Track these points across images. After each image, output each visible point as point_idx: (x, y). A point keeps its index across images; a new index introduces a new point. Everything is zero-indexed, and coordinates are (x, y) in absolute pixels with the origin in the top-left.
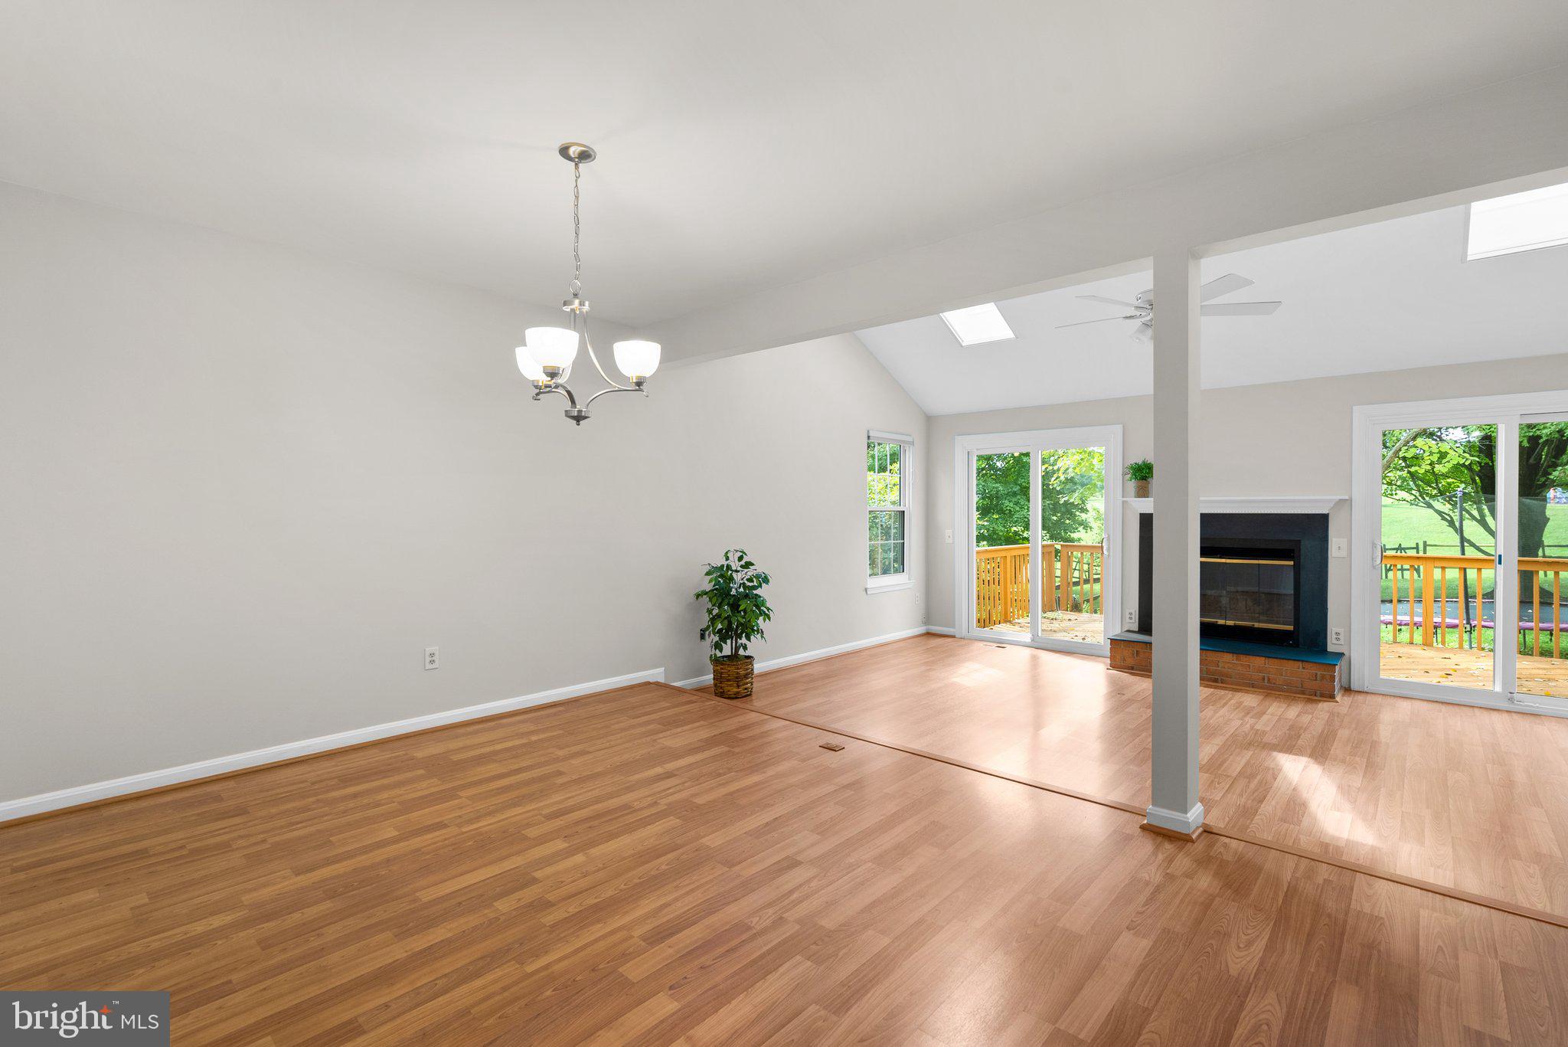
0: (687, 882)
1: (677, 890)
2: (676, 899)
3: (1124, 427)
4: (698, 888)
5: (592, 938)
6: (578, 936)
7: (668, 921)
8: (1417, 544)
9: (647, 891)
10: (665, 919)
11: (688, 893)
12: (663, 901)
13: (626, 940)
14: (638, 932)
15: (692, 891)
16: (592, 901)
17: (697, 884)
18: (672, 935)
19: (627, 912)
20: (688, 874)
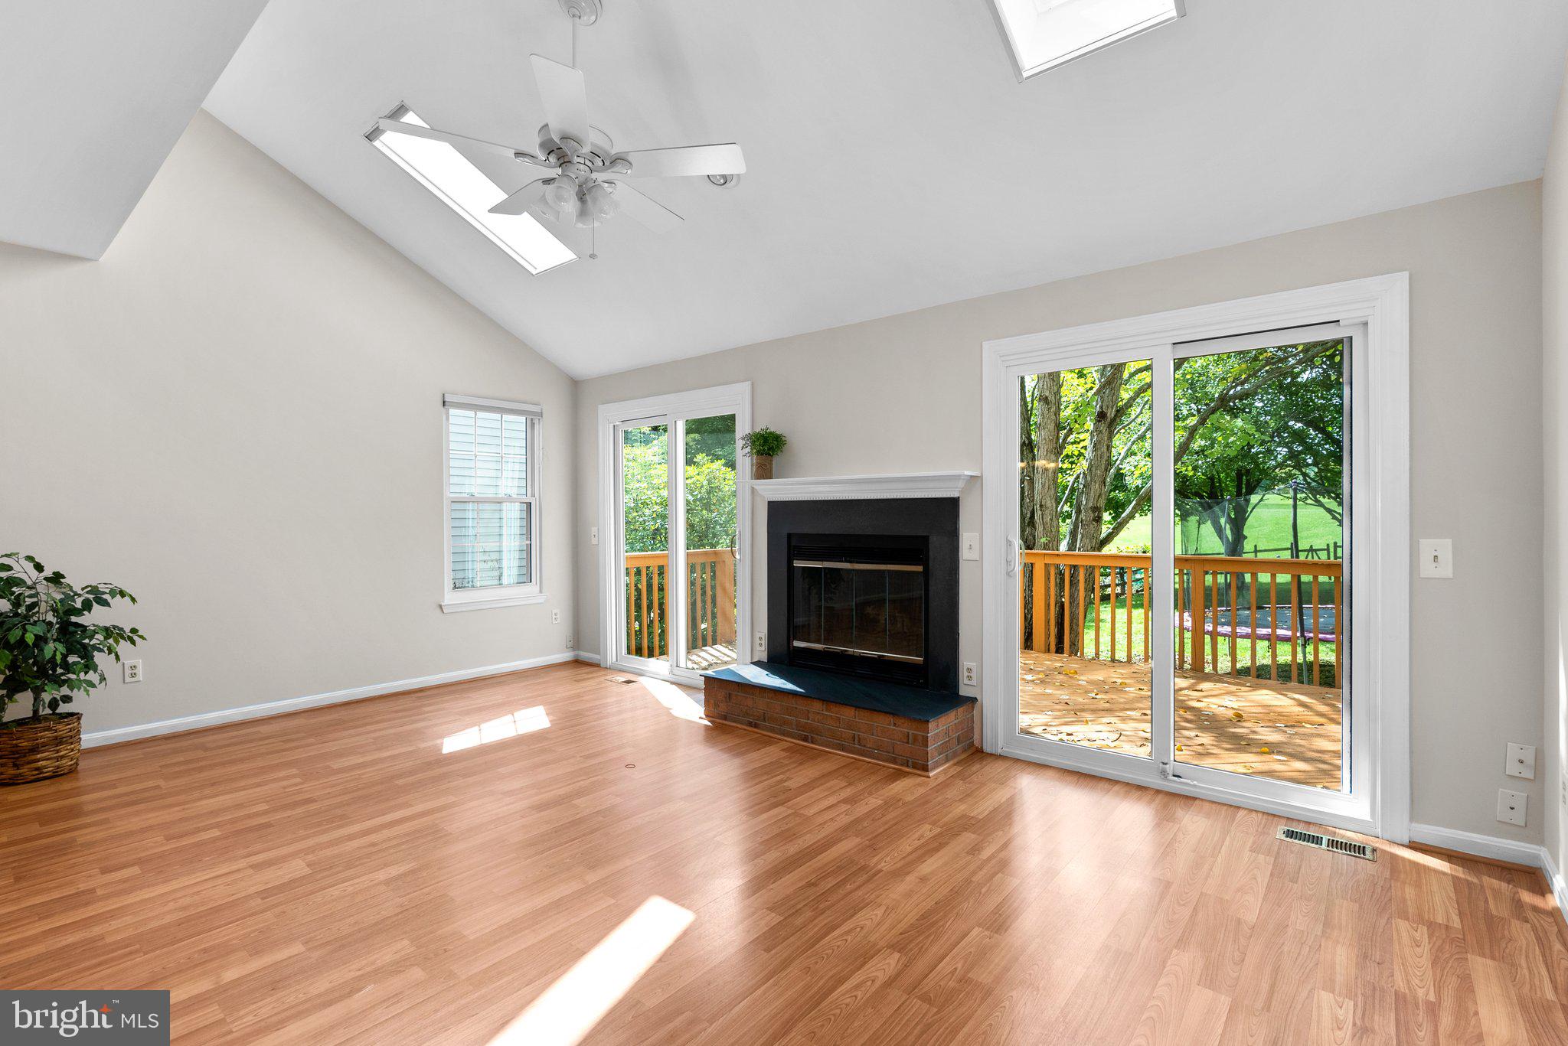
3: (753, 384)
8: (1328, 545)
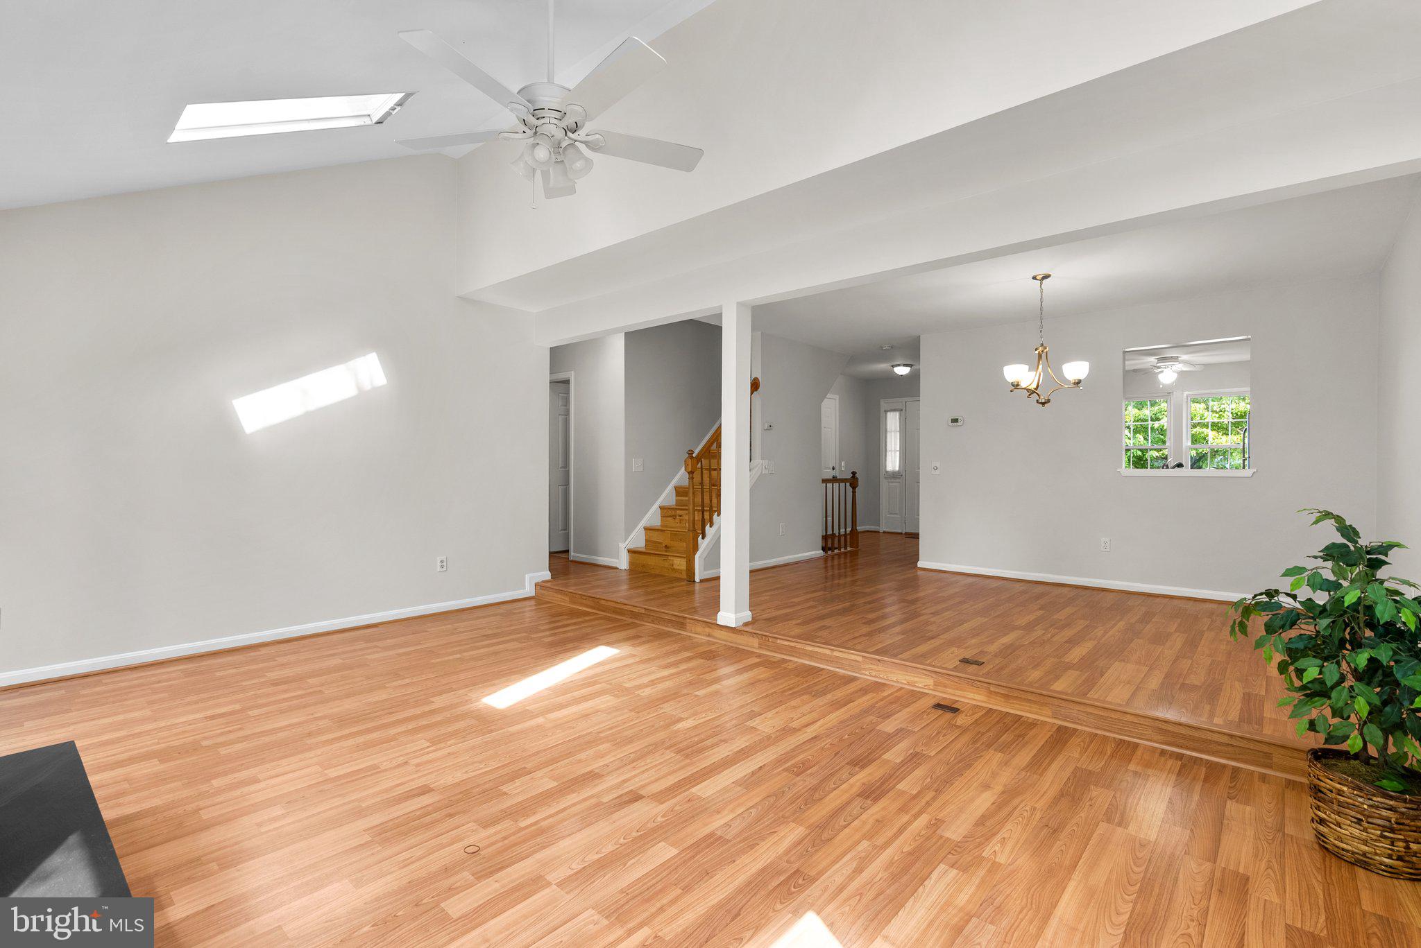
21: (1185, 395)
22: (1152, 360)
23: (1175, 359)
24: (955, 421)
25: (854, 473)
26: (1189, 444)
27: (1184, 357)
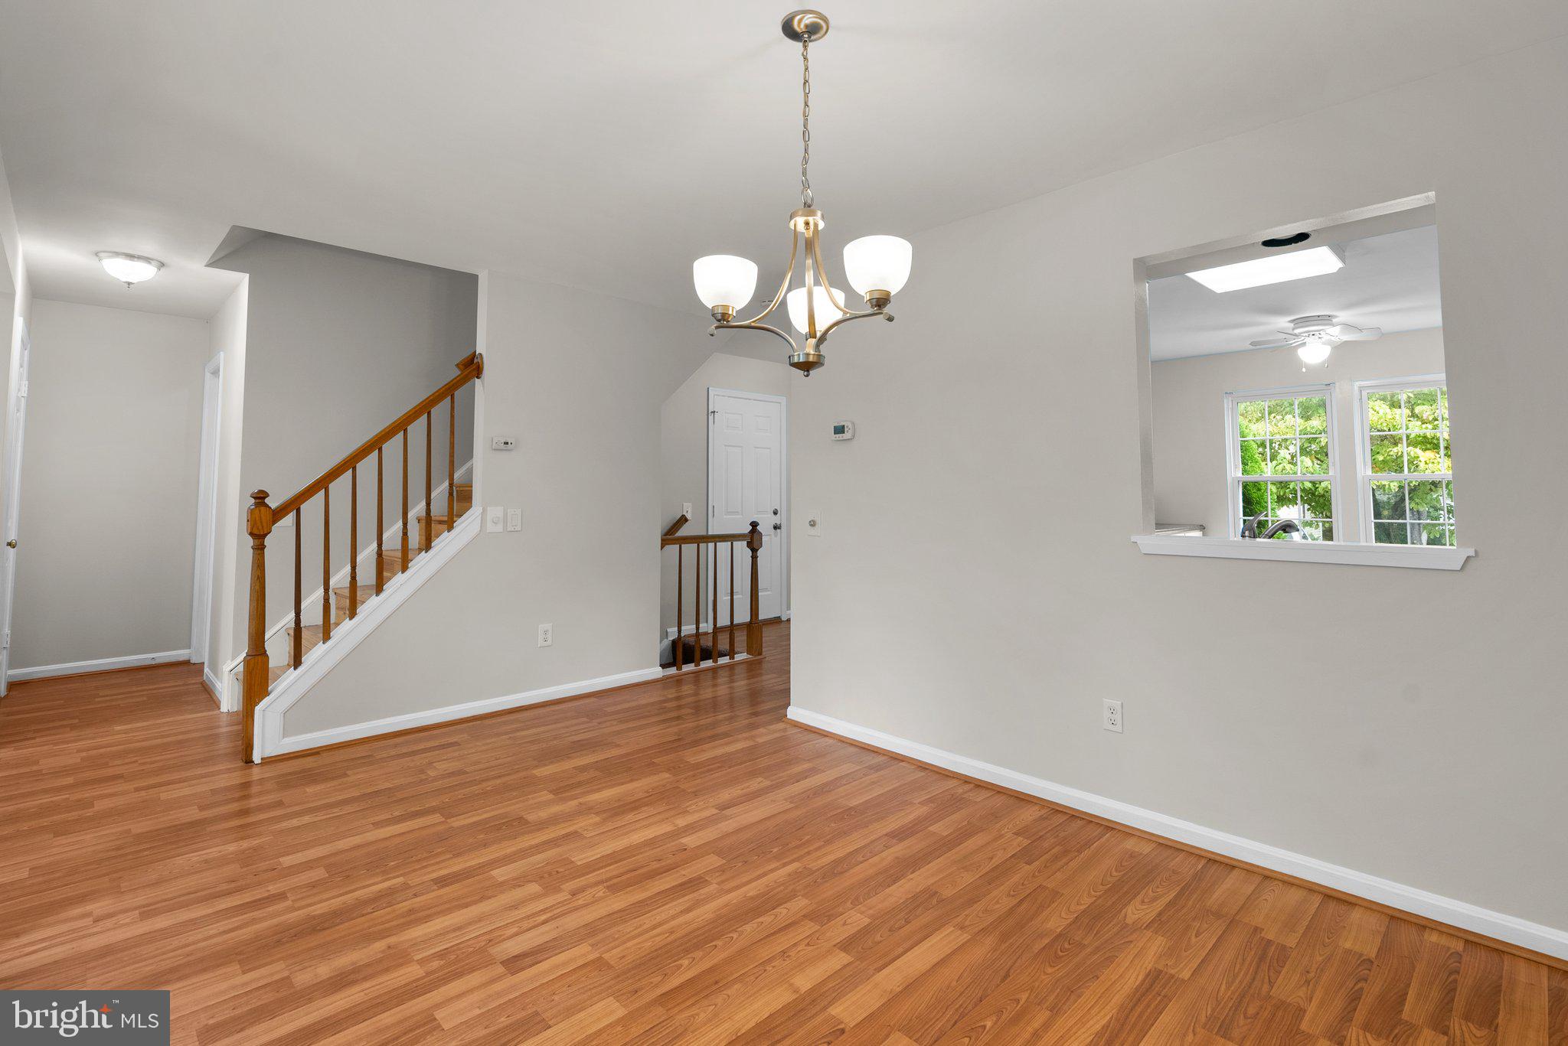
0: (658, 939)
1: (672, 928)
2: (673, 918)
4: (647, 931)
5: (754, 884)
6: (767, 886)
7: (684, 896)
9: (706, 928)
10: (687, 898)
11: (660, 924)
12: (691, 915)
13: (723, 882)
14: (712, 888)
15: (654, 927)
16: (767, 919)
17: (646, 936)
18: (681, 885)
19: (726, 905)
20: (656, 950)
21: (1356, 388)
22: (1283, 322)
23: (1326, 320)
24: (839, 430)
25: (754, 525)
26: (1369, 472)
27: (1343, 316)
